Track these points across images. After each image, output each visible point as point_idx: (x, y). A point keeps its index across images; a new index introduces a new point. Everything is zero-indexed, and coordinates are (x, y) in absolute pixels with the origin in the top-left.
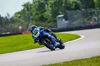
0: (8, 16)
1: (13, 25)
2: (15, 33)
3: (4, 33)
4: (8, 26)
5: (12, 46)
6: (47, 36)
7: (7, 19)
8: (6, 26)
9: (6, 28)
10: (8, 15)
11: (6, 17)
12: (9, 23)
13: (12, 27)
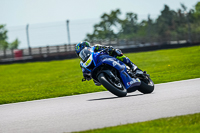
0: (182, 9)
1: (192, 26)
2: (195, 42)
3: (176, 42)
4: (184, 29)
5: (189, 67)
6: (109, 66)
7: (181, 15)
8: (180, 29)
9: (178, 32)
10: (183, 6)
11: (180, 11)
12: (185, 23)
13: (190, 29)
